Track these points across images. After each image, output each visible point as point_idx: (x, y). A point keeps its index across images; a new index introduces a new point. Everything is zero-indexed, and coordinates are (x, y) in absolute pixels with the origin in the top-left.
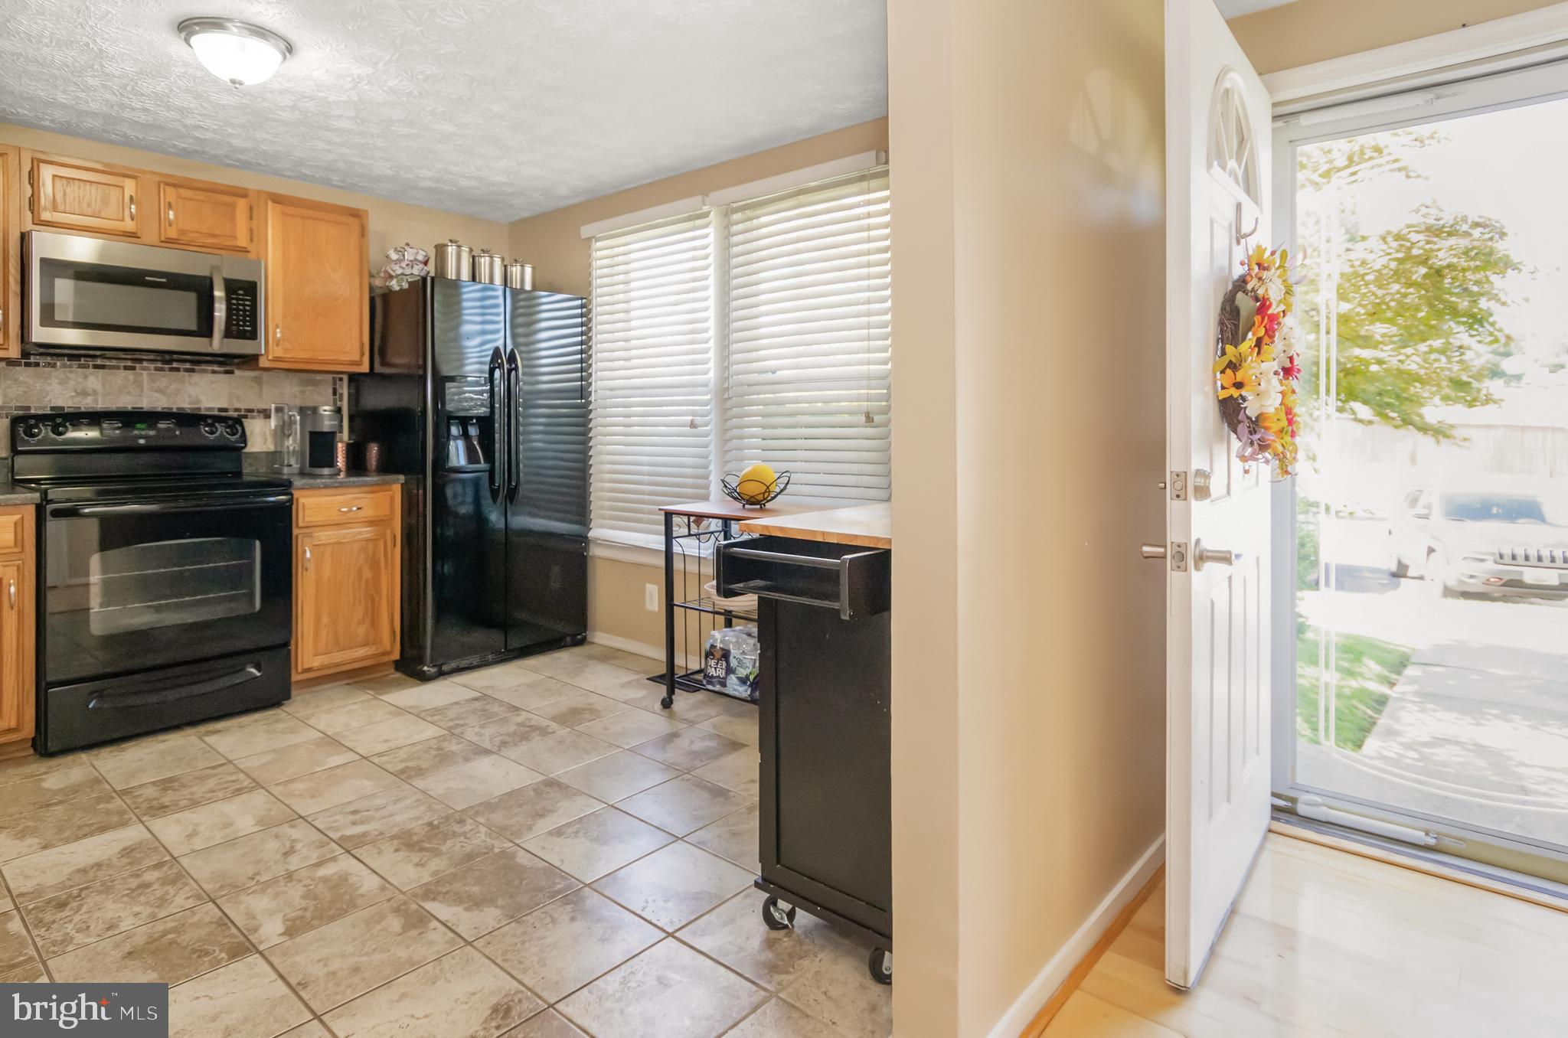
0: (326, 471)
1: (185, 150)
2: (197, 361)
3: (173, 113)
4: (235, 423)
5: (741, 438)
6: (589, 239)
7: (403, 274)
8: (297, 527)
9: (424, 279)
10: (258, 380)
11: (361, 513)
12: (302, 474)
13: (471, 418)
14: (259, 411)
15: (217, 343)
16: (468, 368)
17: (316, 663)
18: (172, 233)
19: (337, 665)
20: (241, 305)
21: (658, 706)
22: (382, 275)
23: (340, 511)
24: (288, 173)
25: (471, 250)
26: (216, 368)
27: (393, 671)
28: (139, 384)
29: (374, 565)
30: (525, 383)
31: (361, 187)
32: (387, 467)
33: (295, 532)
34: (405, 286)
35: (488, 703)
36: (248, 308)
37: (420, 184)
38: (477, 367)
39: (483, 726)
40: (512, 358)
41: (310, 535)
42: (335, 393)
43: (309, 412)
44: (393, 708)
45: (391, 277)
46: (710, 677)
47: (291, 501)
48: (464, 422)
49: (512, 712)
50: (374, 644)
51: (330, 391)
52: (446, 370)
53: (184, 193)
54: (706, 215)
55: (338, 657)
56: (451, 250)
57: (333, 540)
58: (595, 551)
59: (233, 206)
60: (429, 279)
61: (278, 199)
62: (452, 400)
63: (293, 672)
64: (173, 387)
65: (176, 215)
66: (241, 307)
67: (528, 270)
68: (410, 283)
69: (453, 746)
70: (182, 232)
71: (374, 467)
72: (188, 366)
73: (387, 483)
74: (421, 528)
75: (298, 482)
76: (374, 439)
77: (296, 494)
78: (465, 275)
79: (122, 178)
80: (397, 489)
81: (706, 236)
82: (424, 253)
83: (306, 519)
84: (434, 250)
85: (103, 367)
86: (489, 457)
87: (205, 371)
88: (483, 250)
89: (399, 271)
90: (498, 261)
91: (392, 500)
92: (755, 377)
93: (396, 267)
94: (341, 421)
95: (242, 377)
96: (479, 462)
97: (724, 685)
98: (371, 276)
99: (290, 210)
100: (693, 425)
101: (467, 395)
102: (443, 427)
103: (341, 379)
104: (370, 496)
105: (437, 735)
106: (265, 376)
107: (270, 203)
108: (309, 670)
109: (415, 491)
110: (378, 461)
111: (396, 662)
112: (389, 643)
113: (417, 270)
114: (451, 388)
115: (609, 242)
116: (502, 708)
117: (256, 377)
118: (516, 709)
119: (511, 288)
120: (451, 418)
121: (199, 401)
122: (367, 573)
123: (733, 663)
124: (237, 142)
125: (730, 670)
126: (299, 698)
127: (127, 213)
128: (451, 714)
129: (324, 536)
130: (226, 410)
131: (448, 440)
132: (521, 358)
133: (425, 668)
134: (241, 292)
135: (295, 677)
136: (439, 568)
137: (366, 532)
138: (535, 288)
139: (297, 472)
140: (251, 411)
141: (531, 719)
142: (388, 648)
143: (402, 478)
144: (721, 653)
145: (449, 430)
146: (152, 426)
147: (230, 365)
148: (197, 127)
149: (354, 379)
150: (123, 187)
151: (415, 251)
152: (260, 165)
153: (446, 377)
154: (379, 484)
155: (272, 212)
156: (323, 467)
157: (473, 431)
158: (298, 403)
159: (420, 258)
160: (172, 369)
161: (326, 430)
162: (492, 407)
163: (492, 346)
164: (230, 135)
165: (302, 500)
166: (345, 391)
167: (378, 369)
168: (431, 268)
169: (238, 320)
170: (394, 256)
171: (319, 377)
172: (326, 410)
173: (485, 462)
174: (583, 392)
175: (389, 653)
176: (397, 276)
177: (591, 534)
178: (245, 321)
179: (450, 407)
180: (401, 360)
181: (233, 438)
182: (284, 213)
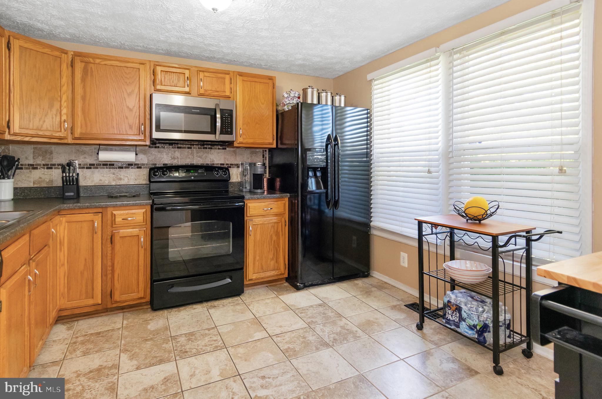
0: (259, 191)
1: (208, 57)
2: (212, 144)
3: (200, 38)
4: (225, 169)
5: (460, 180)
6: (371, 81)
7: (289, 103)
8: (247, 216)
9: (298, 104)
10: (235, 152)
11: (272, 211)
12: (250, 192)
13: (318, 168)
14: (235, 165)
15: (218, 137)
16: (316, 145)
17: (254, 277)
18: (202, 91)
19: (262, 278)
20: (227, 120)
21: (414, 327)
22: (282, 105)
23: (263, 209)
24: (245, 64)
25: (318, 90)
26: (220, 147)
27: (285, 282)
28: (192, 154)
29: (277, 234)
30: (342, 151)
31: (273, 67)
32: (284, 190)
33: (246, 218)
34: (290, 108)
35: (326, 309)
36: (229, 121)
37: (297, 63)
38: (320, 144)
39: (324, 325)
40: (336, 139)
41: (252, 220)
42: (263, 156)
43: (253, 165)
44: (284, 305)
45: (285, 105)
46: (448, 320)
47: (244, 205)
48: (315, 170)
49: (338, 317)
50: (277, 269)
51: (262, 156)
52: (307, 146)
53: (207, 74)
54: (437, 58)
55: (263, 275)
56: (309, 91)
57: (260, 223)
58: (374, 232)
59: (224, 78)
60: (300, 104)
61: (241, 74)
62: (309, 159)
63: (245, 280)
64: (204, 155)
65: (203, 84)
66: (227, 121)
67: (343, 98)
68: (292, 107)
69: (311, 338)
70: (206, 90)
71: (278, 189)
72: (210, 146)
73: (282, 197)
74: (296, 218)
75: (248, 196)
76: (278, 177)
77: (246, 202)
78: (315, 102)
79: (185, 70)
80: (287, 200)
81: (437, 70)
82: (298, 93)
83: (250, 213)
84: (302, 91)
85: (180, 148)
86: (326, 187)
87: (216, 149)
88: (323, 90)
89: (288, 102)
90: (329, 94)
91: (285, 204)
92: (467, 145)
93: (287, 100)
94: (265, 168)
95: (229, 151)
96: (321, 189)
97: (458, 327)
98: (277, 105)
99: (245, 79)
100: (429, 172)
101: (315, 157)
102: (306, 172)
103: (266, 151)
104: (276, 203)
105: (303, 327)
106: (238, 150)
107: (238, 76)
108: (251, 280)
109: (294, 201)
110: (280, 187)
111: (286, 278)
112: (283, 270)
113: (295, 101)
114: (309, 153)
115: (381, 81)
116: (333, 314)
117: (234, 151)
118: (340, 316)
119: (335, 106)
120: (309, 168)
121: (213, 161)
122: (274, 238)
123: (464, 315)
124: (225, 50)
125: (461, 319)
126: (247, 292)
127: (186, 84)
128: (310, 313)
129: (258, 221)
130: (223, 164)
131: (308, 178)
132: (340, 139)
133: (298, 284)
134: (227, 115)
135: (246, 283)
136: (304, 230)
137: (274, 219)
138: (346, 105)
139: (248, 190)
140: (233, 165)
141: (347, 324)
142: (283, 272)
143: (288, 195)
144: (455, 307)
145: (308, 174)
146: (196, 171)
147: (225, 146)
148: (210, 44)
149: (271, 150)
150: (185, 74)
151: (295, 92)
152: (235, 61)
153: (307, 149)
154: (279, 198)
155: (239, 79)
156: (258, 189)
157: (319, 174)
158: (249, 161)
159: (297, 95)
160: (204, 148)
161: (259, 173)
162: (327, 162)
163: (327, 134)
164: (222, 47)
165: (249, 205)
166: (267, 156)
167: (280, 146)
168: (301, 100)
169: (225, 126)
170: (286, 96)
171: (257, 150)
172: (259, 164)
173: (324, 189)
174: (368, 155)
175: (284, 274)
176: (287, 104)
177: (372, 224)
178: (228, 127)
179: (308, 163)
180: (288, 141)
181: (225, 176)
182: (243, 80)
